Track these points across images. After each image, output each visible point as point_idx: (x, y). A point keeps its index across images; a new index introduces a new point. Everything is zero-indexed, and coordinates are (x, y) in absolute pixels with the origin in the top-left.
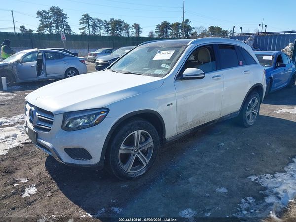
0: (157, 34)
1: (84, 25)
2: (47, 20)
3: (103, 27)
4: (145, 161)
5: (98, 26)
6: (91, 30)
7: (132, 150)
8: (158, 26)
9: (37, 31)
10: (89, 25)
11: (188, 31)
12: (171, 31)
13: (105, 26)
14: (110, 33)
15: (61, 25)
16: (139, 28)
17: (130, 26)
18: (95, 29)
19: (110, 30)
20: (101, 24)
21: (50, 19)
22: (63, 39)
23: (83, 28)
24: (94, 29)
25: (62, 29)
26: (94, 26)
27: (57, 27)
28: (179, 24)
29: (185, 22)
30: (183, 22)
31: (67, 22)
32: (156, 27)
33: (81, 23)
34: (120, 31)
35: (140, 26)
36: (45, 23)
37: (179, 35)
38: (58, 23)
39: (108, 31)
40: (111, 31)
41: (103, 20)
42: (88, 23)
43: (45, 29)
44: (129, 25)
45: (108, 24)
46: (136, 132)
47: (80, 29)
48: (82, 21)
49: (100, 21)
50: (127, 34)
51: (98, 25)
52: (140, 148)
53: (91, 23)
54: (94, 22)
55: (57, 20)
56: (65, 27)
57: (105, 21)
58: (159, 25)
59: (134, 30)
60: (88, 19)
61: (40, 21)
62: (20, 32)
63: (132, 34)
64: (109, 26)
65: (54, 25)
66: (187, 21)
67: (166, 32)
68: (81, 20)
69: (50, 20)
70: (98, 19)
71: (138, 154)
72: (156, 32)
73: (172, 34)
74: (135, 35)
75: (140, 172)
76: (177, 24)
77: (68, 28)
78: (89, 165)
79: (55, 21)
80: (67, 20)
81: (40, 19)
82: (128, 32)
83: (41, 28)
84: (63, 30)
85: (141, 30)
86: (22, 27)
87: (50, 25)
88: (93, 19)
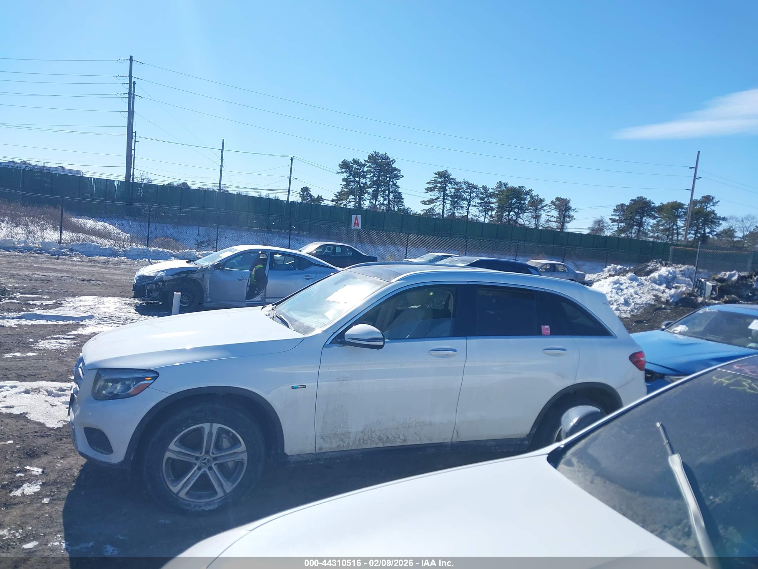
0: (615, 227)
1: (435, 194)
2: (357, 179)
3: (477, 201)
4: (221, 485)
5: (466, 199)
6: (448, 207)
7: (197, 458)
8: (621, 208)
9: (333, 201)
10: (445, 195)
11: (704, 224)
12: (655, 221)
13: (481, 199)
14: (491, 216)
15: (384, 191)
16: (568, 209)
17: (545, 203)
18: (458, 204)
19: (492, 209)
20: (474, 195)
21: (364, 177)
22: (356, 224)
23: (431, 201)
24: (454, 204)
25: (385, 199)
26: (457, 197)
27: (375, 196)
28: (681, 206)
29: (701, 202)
30: (694, 203)
31: (398, 187)
32: (615, 211)
33: (428, 190)
34: (517, 214)
35: (572, 205)
36: (353, 185)
37: (678, 234)
38: (379, 186)
39: (486, 211)
40: (494, 213)
41: (480, 185)
42: (445, 190)
43: (351, 197)
44: (542, 201)
45: (491, 196)
46: (206, 426)
47: (424, 203)
48: (431, 186)
49: (472, 187)
50: (533, 221)
51: (466, 196)
52: (215, 459)
53: (450, 190)
54: (457, 190)
55: (378, 180)
56: (391, 196)
57: (484, 188)
58: (622, 205)
59: (555, 213)
60: (445, 182)
61: (344, 180)
62: (300, 200)
63: (549, 221)
64: (493, 200)
65: (370, 190)
66: (708, 199)
67: (640, 224)
68: (429, 183)
69: (363, 180)
70: (468, 183)
71: (210, 468)
72: (613, 221)
73: (658, 231)
74: (554, 225)
75: (207, 504)
76: (675, 206)
77: (399, 198)
78: (106, 463)
79: (374, 183)
80: (399, 182)
81: (345, 176)
82: (537, 217)
83: (341, 196)
84: (386, 202)
85: (572, 213)
86: (305, 190)
87: (361, 191)
88: (456, 183)
